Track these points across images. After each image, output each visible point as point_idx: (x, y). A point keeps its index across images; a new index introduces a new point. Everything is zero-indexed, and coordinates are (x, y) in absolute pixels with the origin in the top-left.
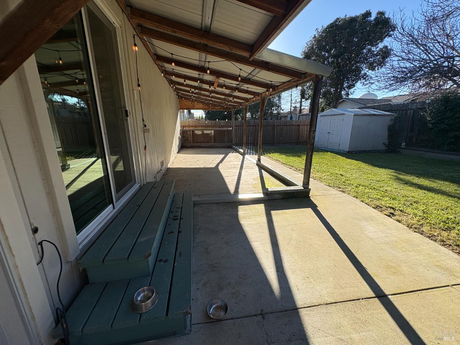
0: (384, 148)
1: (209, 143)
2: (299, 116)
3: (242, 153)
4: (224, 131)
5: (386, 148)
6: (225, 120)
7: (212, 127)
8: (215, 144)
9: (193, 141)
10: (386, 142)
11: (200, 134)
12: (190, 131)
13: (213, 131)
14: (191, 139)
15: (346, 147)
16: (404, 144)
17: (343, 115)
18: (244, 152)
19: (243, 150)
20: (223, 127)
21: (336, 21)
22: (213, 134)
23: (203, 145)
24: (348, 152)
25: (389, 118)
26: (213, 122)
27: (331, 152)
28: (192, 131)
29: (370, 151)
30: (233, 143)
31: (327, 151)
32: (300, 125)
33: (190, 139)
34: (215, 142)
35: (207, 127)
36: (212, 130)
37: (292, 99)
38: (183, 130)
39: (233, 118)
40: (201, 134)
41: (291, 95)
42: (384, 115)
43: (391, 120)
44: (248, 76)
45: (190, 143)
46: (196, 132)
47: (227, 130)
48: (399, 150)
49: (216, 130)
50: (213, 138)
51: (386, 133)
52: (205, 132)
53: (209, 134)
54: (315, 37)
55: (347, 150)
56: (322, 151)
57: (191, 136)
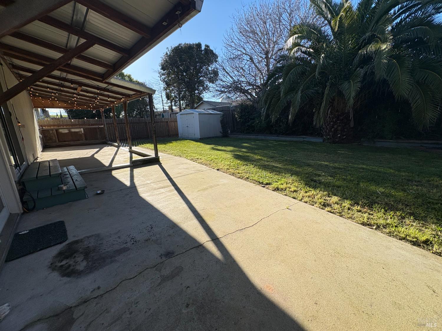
0: (221, 135)
1: (79, 141)
2: (170, 114)
3: (117, 146)
4: (95, 128)
5: (222, 135)
6: (95, 118)
7: (81, 126)
8: (87, 141)
9: (58, 141)
10: (221, 131)
11: (66, 133)
12: (52, 130)
13: (82, 129)
14: (56, 138)
15: (198, 136)
16: (229, 131)
17: (193, 114)
18: (119, 145)
19: (117, 143)
20: (92, 125)
21: (179, 46)
22: (83, 132)
23: (72, 143)
24: (200, 139)
25: (219, 116)
26: (80, 120)
27: (189, 140)
28: (56, 130)
29: (213, 137)
30: (107, 139)
31: (187, 139)
32: (168, 122)
33: (54, 138)
34: (86, 140)
35: (73, 125)
36: (80, 128)
37: (163, 100)
38: (43, 129)
39: (103, 116)
40: (68, 133)
41: (161, 96)
42: (216, 114)
43: (221, 117)
44: (107, 86)
45: (56, 142)
46: (61, 131)
47: (99, 128)
48: (228, 135)
49: (86, 128)
50: (83, 136)
51: (220, 125)
52: (73, 130)
53: (78, 132)
54: (167, 54)
55: (199, 137)
56: (183, 140)
57: (55, 135)
